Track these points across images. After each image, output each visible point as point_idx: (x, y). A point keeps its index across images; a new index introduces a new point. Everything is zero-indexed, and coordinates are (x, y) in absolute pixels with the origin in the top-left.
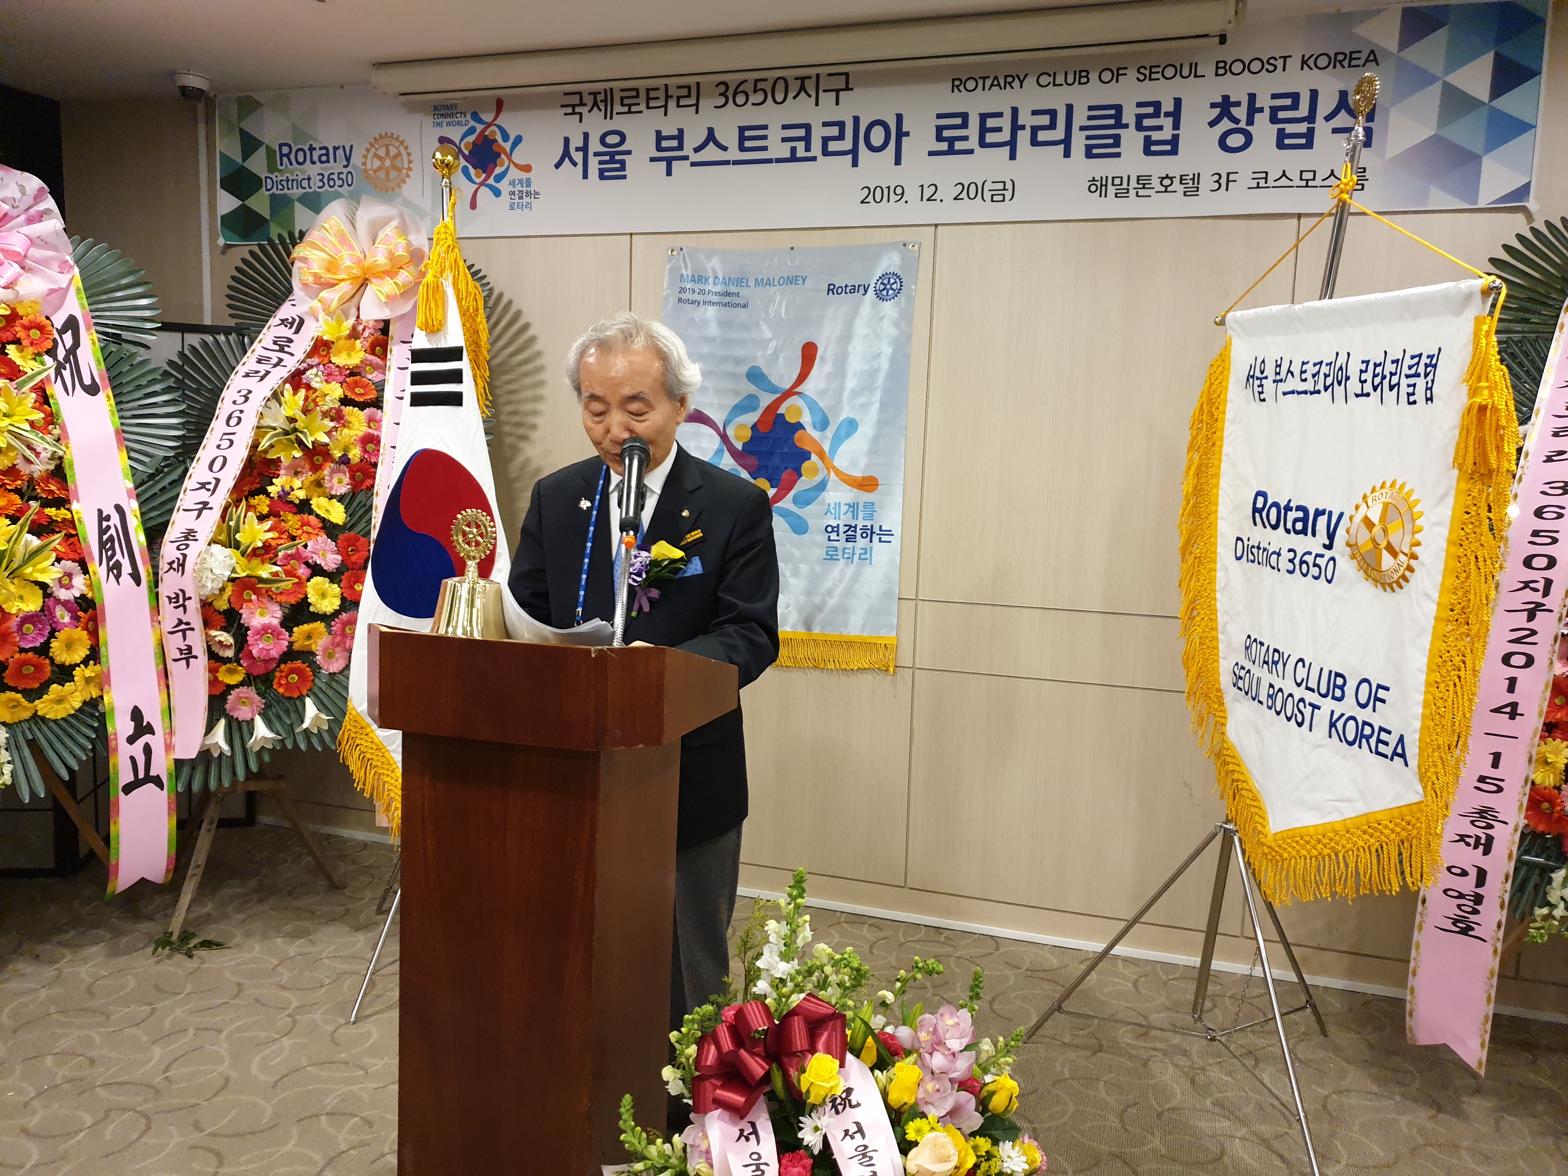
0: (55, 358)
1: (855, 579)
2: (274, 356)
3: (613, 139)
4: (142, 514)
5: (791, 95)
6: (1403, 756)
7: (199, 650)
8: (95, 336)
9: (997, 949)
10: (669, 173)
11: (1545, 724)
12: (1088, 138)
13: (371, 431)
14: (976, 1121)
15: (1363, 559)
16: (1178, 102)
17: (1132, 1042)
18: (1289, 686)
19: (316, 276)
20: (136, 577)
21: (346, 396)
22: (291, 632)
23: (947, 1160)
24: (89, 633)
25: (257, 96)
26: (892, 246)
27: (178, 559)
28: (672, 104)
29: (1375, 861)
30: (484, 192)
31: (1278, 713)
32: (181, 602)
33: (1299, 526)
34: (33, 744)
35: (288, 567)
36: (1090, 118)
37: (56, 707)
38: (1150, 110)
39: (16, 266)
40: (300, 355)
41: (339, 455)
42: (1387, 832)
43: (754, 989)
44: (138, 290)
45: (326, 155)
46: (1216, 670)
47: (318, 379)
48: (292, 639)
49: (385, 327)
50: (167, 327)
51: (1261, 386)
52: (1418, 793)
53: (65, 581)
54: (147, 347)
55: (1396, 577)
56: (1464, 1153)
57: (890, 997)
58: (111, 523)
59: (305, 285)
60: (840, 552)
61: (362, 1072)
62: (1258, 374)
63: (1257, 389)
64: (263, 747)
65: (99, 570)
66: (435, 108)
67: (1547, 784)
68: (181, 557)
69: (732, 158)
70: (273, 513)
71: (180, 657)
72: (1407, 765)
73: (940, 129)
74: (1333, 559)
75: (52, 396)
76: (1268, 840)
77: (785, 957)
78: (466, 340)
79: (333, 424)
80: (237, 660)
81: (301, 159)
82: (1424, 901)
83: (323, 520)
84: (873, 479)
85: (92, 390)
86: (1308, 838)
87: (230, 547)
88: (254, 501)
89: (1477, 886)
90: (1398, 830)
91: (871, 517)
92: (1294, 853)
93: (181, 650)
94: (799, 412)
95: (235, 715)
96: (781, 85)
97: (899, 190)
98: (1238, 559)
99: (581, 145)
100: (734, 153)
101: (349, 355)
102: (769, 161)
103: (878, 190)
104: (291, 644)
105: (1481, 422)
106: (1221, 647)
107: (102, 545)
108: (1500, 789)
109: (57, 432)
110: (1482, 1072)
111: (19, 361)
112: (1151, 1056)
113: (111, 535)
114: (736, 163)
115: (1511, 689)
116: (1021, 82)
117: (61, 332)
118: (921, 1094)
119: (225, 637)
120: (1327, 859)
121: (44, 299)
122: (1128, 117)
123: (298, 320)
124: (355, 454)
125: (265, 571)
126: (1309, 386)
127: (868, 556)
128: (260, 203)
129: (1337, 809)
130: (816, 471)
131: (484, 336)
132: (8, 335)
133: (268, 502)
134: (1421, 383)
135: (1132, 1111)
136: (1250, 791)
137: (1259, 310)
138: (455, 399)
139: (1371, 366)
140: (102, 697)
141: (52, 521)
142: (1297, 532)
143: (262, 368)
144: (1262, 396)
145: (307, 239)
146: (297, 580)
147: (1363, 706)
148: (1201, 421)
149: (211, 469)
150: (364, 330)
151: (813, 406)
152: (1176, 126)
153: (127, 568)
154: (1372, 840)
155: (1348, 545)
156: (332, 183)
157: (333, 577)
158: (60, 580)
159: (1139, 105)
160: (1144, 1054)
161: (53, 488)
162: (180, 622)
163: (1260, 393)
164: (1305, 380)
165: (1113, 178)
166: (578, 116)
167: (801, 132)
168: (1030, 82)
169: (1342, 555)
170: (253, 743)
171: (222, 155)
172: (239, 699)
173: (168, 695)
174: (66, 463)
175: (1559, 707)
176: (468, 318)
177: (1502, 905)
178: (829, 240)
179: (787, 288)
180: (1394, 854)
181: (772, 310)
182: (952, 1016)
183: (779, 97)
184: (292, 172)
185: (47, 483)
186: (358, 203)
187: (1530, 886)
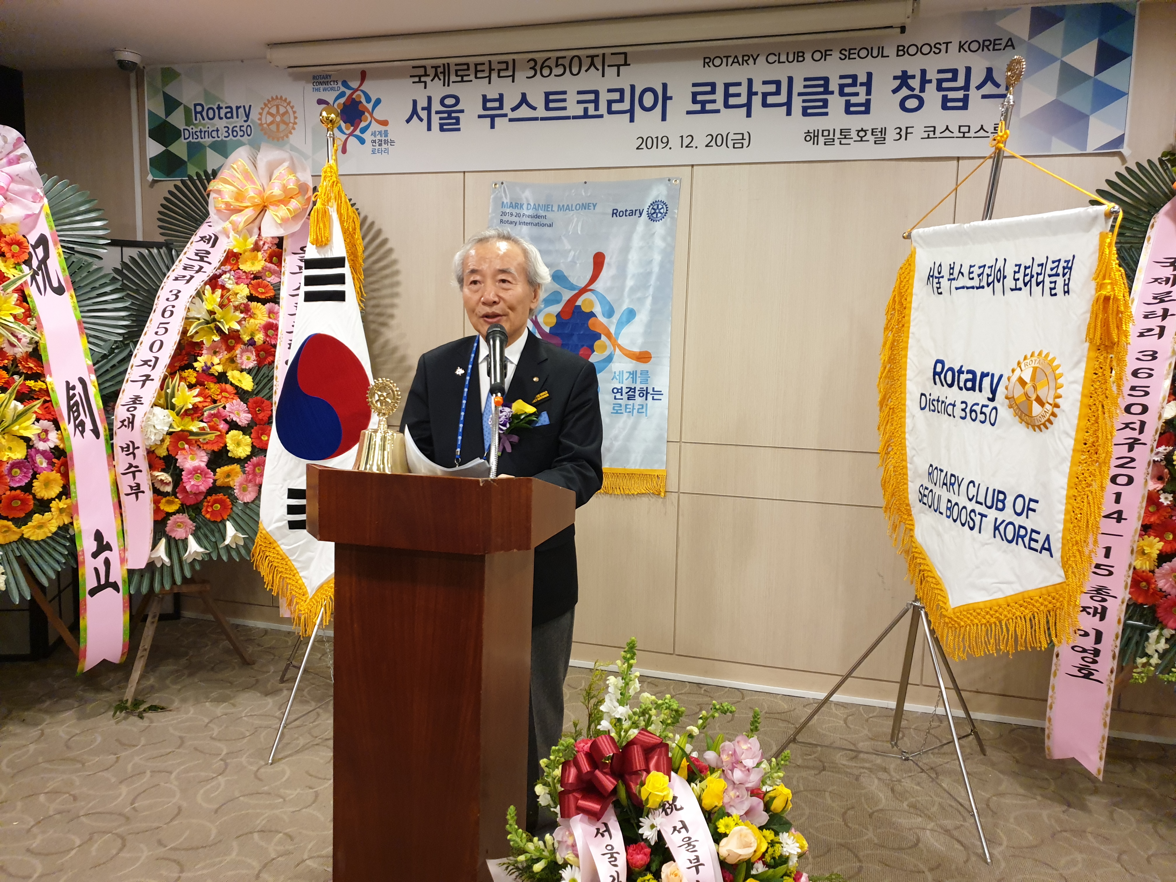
0: (31, 267)
1: (634, 427)
2: (197, 265)
3: (449, 101)
4: (99, 384)
5: (584, 69)
6: (1049, 550)
7: (146, 486)
8: (61, 250)
9: (743, 698)
10: (493, 126)
11: (1142, 526)
12: (804, 101)
13: (271, 320)
14: (764, 818)
15: (1019, 408)
16: (870, 75)
17: (846, 763)
18: (963, 501)
19: (227, 204)
20: (96, 432)
21: (251, 294)
22: (214, 471)
23: (748, 845)
24: (62, 475)
25: (176, 67)
26: (660, 180)
27: (129, 418)
28: (494, 75)
29: (1029, 626)
30: (353, 142)
31: (955, 521)
32: (131, 450)
33: (969, 384)
34: (20, 560)
35: (212, 423)
36: (805, 87)
37: (37, 531)
38: (849, 81)
40: (216, 263)
41: (248, 338)
42: (1038, 605)
44: (93, 215)
45: (231, 113)
46: (906, 492)
47: (231, 282)
48: (216, 477)
49: (279, 242)
50: (114, 243)
51: (939, 283)
52: (1061, 576)
53: (43, 436)
54: (100, 258)
55: (1043, 421)
56: (1089, 836)
57: (695, 730)
58: (76, 392)
60: (623, 408)
61: (281, 800)
62: (936, 274)
63: (935, 285)
64: (194, 559)
65: (68, 427)
66: (314, 77)
67: (1144, 568)
68: (131, 417)
69: (540, 116)
70: (199, 383)
71: (130, 492)
72: (1052, 556)
73: (695, 95)
74: (995, 408)
75: (30, 296)
76: (950, 613)
77: (621, 703)
78: (347, 252)
79: (242, 315)
80: (174, 493)
81: (211, 116)
82: (1057, 656)
83: (236, 387)
84: (648, 353)
85: (59, 291)
86: (979, 611)
87: (167, 409)
88: (186, 373)
89: (1095, 644)
90: (1046, 603)
91: (646, 381)
92: (969, 622)
93: (131, 487)
94: (591, 303)
95: (173, 535)
96: (576, 60)
97: (665, 140)
98: (922, 409)
99: (426, 105)
100: (541, 112)
101: (253, 264)
102: (568, 118)
103: (650, 140)
104: (215, 481)
105: (1105, 309)
106: (910, 473)
107: (70, 408)
108: (1111, 573)
109: (34, 322)
110: (1101, 777)
111: (4, 269)
112: (861, 773)
113: (76, 401)
114: (543, 119)
115: (1118, 501)
116: (755, 60)
117: (35, 247)
118: (726, 800)
119: (165, 477)
120: (993, 626)
121: (21, 222)
122: (834, 86)
123: (213, 237)
124: (260, 338)
125: (195, 427)
126: (975, 283)
127: (644, 410)
128: (179, 149)
129: (1000, 590)
130: (604, 347)
131: (360, 249)
133: (195, 374)
134: (1060, 280)
135: (851, 813)
136: (934, 577)
137: (937, 228)
138: (340, 296)
139: (1023, 269)
140: (72, 523)
141: (31, 390)
142: (968, 389)
143: (188, 274)
144: (940, 291)
145: (220, 176)
146: (219, 433)
147: (1019, 514)
148: (894, 309)
149: (151, 350)
150: (264, 244)
151: (603, 300)
152: (869, 93)
153: (89, 426)
154: (1027, 611)
155: (1007, 398)
156: (235, 134)
157: (245, 430)
158: (39, 435)
159: (842, 77)
160: (856, 772)
161: (32, 365)
162: (131, 466)
163: (938, 288)
164: (973, 279)
165: (823, 131)
166: (423, 84)
167: (592, 97)
168: (761, 60)
169: (1002, 405)
170: (187, 556)
171: (150, 113)
172: (176, 523)
173: (122, 521)
174: (41, 346)
175: (1153, 514)
176: (348, 235)
177: (1114, 657)
178: (613, 176)
179: (582, 212)
180: (1043, 621)
181: (571, 228)
182: (746, 742)
183: (575, 71)
184: (204, 126)
185: (26, 361)
186: (258, 149)
187: (1134, 641)
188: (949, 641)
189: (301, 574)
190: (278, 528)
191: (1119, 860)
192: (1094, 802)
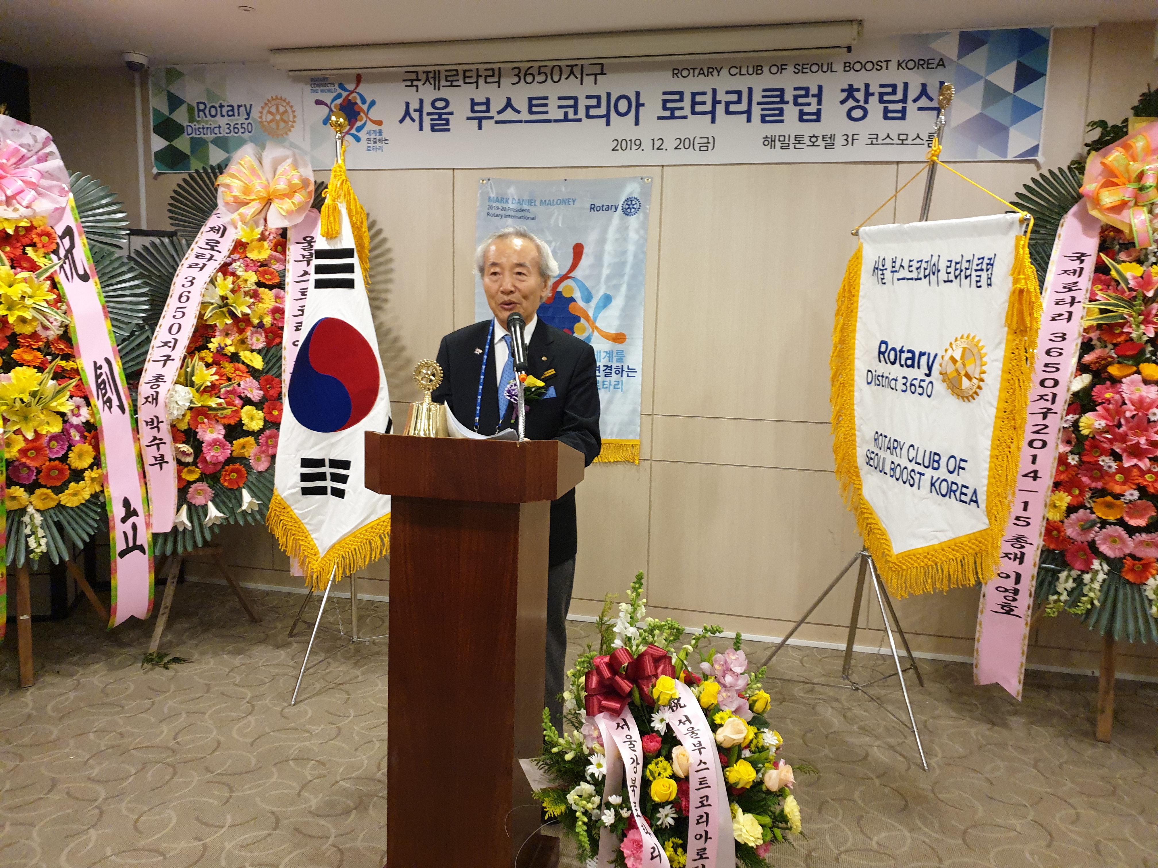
0: (59, 257)
1: (610, 401)
2: (208, 253)
3: (440, 104)
4: (123, 364)
5: (564, 77)
6: (976, 502)
7: (170, 457)
8: (85, 241)
10: (480, 128)
11: (1054, 483)
12: (763, 110)
13: (278, 305)
14: (750, 715)
15: (951, 382)
16: (820, 88)
17: (802, 695)
18: (904, 462)
19: (235, 197)
20: (122, 407)
21: (259, 281)
22: (231, 443)
23: (740, 732)
24: (94, 447)
25: (179, 68)
26: (634, 178)
27: (152, 395)
28: (481, 81)
29: (960, 566)
31: (897, 479)
32: (155, 424)
33: (909, 362)
34: (59, 525)
35: (228, 400)
36: (764, 97)
37: (73, 498)
38: (802, 92)
39: (33, 192)
40: (225, 252)
41: (257, 321)
42: (967, 548)
43: (612, 645)
44: (114, 208)
45: (232, 111)
46: (854, 455)
47: (241, 269)
48: (233, 448)
49: (284, 233)
51: (883, 274)
52: (985, 523)
53: (76, 412)
54: (120, 248)
55: (971, 393)
56: (1010, 748)
57: (690, 648)
58: (102, 371)
59: (227, 204)
61: (308, 734)
62: (881, 267)
63: (880, 277)
64: (214, 524)
65: (98, 403)
66: (312, 80)
67: (1055, 519)
68: (154, 394)
69: (524, 119)
70: (216, 363)
71: (154, 462)
72: (978, 507)
73: (665, 102)
74: (931, 382)
75: (59, 283)
76: (893, 559)
77: (631, 624)
78: (355, 243)
79: (252, 300)
80: (195, 463)
81: (213, 113)
82: (984, 596)
83: (248, 366)
84: (624, 335)
85: (85, 278)
86: (918, 556)
87: (188, 386)
88: (203, 354)
89: (1015, 584)
90: (974, 547)
91: (621, 360)
92: (910, 566)
93: (155, 458)
94: (571, 290)
95: (194, 502)
96: (557, 69)
97: (638, 142)
98: (869, 383)
99: (418, 107)
100: (525, 115)
101: (260, 252)
102: (549, 121)
103: (624, 142)
104: (232, 452)
105: (1020, 299)
106: (858, 440)
107: (98, 386)
108: (1028, 524)
109: (64, 307)
110: (1019, 698)
111: (35, 259)
112: (817, 703)
113: (104, 380)
114: (527, 122)
115: (1034, 462)
116: (719, 72)
117: (62, 238)
118: (720, 699)
119: (186, 448)
120: (930, 568)
121: (50, 215)
122: (789, 96)
123: (222, 228)
124: (268, 320)
125: (213, 402)
126: (914, 275)
127: (620, 386)
128: (182, 144)
129: (936, 537)
130: (584, 330)
131: (366, 241)
132: (26, 241)
133: (211, 355)
134: (984, 275)
135: (809, 735)
136: (880, 529)
137: (881, 226)
138: (349, 284)
139: (953, 264)
140: (102, 491)
141: (64, 370)
142: (908, 366)
143: (200, 262)
144: (884, 281)
145: (226, 170)
146: (236, 408)
147: (951, 472)
148: (844, 297)
149: (170, 333)
150: (269, 234)
151: (582, 286)
152: (819, 103)
153: (115, 402)
154: (958, 554)
155: (941, 374)
156: (236, 131)
157: (258, 406)
158: (72, 411)
159: (796, 89)
160: (812, 702)
161: (62, 347)
162: (155, 438)
163: (882, 279)
164: (911, 271)
165: (780, 137)
166: (415, 88)
167: (571, 102)
168: (724, 72)
169: (937, 380)
170: (208, 521)
171: (155, 110)
172: (196, 490)
173: (147, 489)
174: (71, 330)
175: (1062, 472)
176: (356, 228)
177: (1030, 595)
178: (591, 175)
179: (562, 207)
180: (972, 561)
181: (552, 222)
182: (734, 654)
183: (556, 78)
184: (206, 122)
185: (58, 343)
186: (263, 148)
187: (1047, 583)
188: (893, 583)
189: (313, 536)
190: (292, 494)
191: (1035, 766)
192: (1015, 721)
